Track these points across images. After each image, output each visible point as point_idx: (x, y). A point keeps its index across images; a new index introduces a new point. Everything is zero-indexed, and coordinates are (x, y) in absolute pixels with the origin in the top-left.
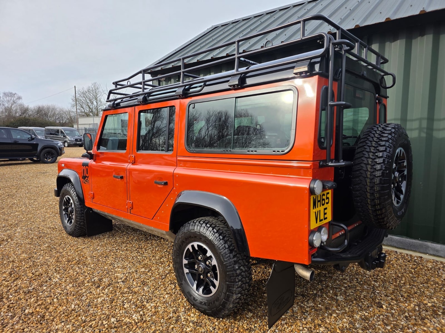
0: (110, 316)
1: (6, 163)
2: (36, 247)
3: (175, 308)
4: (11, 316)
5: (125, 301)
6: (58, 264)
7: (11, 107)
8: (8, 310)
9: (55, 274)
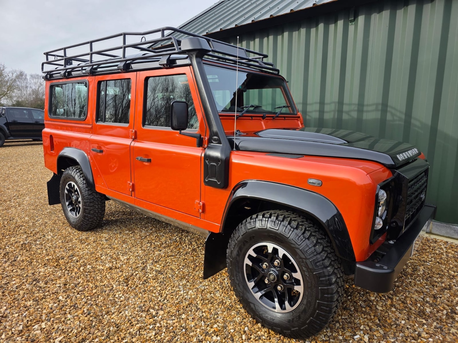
0: (87, 264)
1: (29, 143)
2: (38, 212)
3: (145, 260)
4: (5, 261)
5: (103, 254)
6: (55, 226)
7: (38, 89)
8: (3, 257)
9: (50, 232)
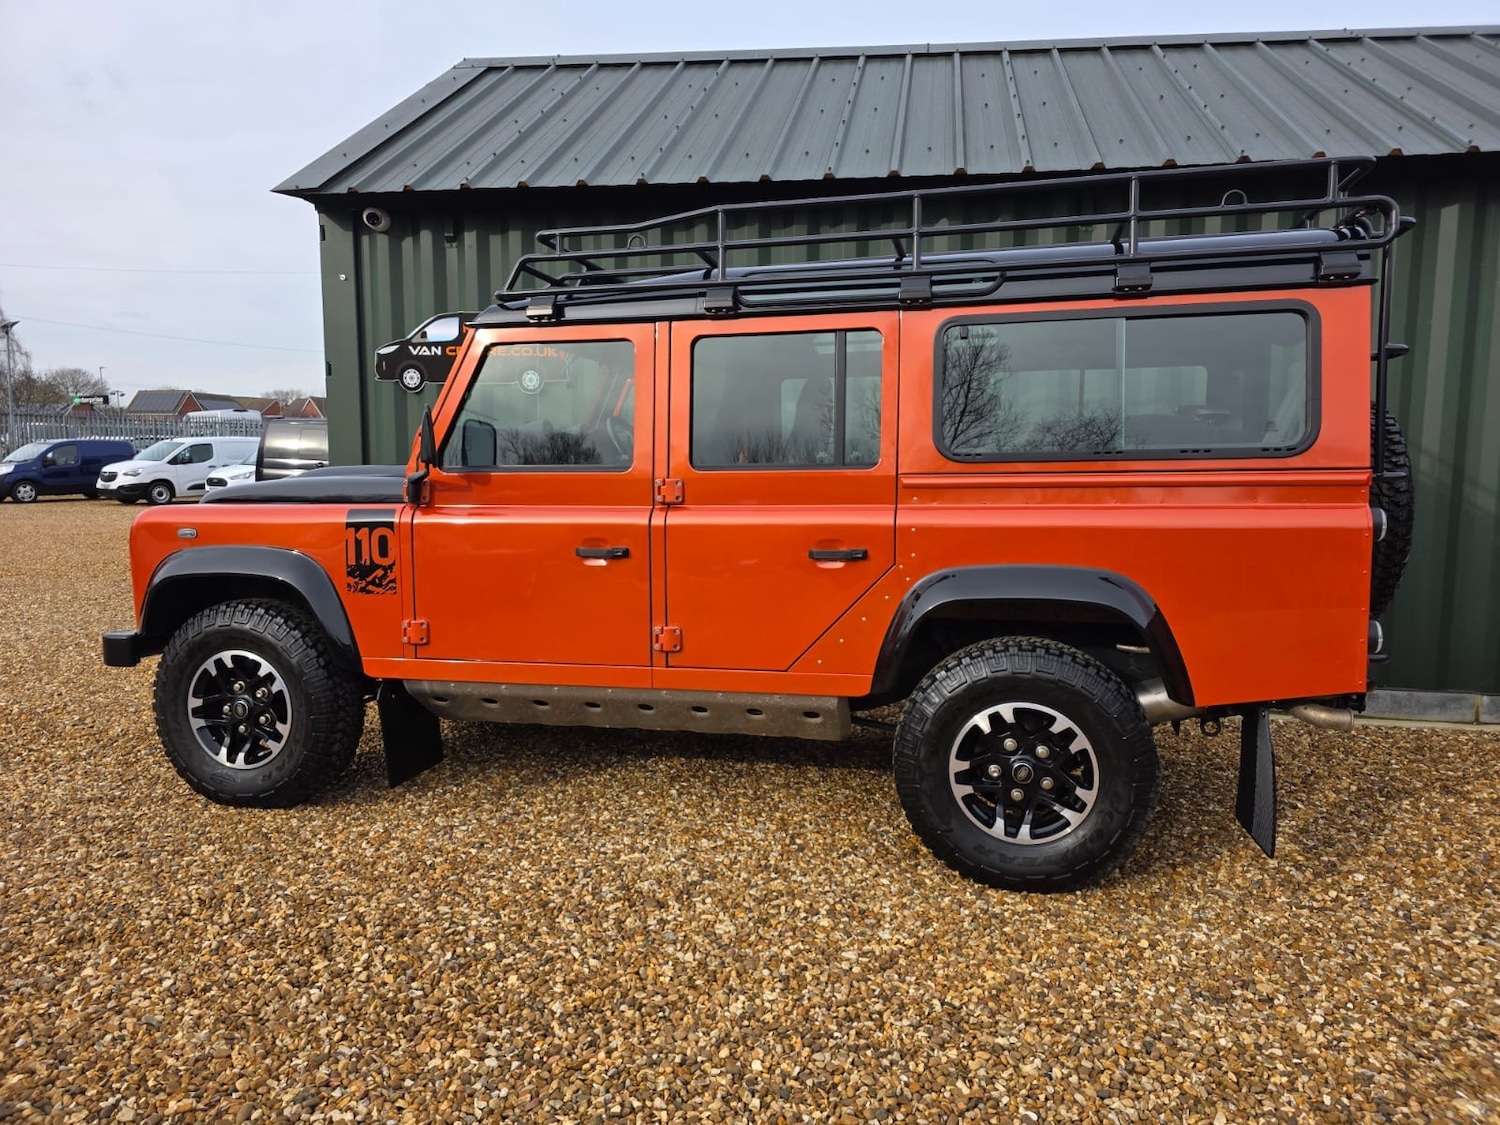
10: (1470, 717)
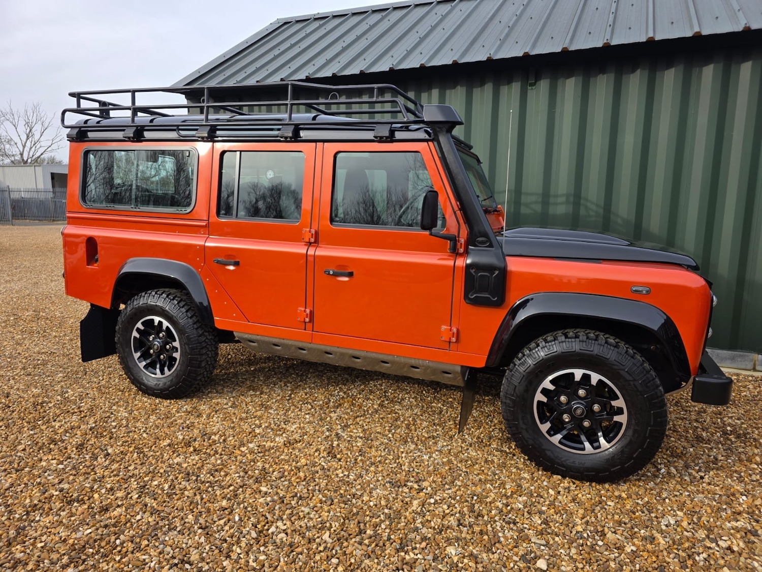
10: (750, 366)
